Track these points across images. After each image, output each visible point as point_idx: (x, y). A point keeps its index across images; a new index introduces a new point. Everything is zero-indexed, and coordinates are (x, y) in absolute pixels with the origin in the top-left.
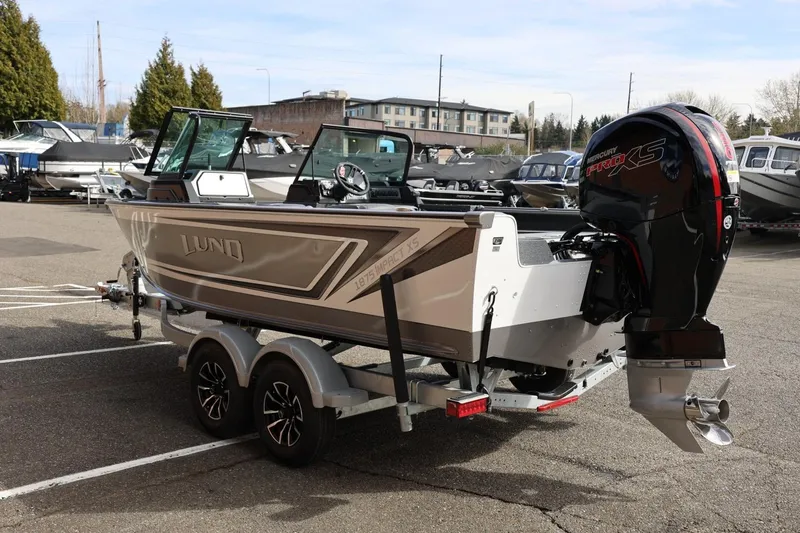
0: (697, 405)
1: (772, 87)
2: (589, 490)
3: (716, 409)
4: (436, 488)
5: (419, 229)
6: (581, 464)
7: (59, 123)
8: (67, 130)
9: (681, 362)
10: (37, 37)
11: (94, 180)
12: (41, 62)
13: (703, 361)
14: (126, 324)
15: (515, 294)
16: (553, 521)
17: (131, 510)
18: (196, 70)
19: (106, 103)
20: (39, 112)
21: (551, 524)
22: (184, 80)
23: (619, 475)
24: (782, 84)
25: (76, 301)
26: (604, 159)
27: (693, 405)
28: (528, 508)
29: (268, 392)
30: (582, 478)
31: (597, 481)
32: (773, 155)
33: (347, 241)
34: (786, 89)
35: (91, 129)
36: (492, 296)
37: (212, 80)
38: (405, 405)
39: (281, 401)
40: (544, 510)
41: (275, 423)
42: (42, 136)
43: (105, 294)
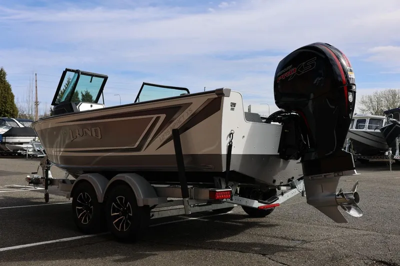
0: (343, 196)
1: (365, 99)
2: (288, 247)
3: (352, 197)
4: (205, 248)
5: (192, 103)
6: (282, 238)
7: (14, 119)
8: (17, 122)
9: (332, 175)
10: (4, 78)
11: (31, 146)
12: (6, 90)
13: (343, 172)
14: (42, 197)
15: (244, 137)
16: (270, 259)
17: (35, 260)
18: (84, 93)
19: (39, 115)
20: (4, 114)
21: (268, 260)
22: (79, 98)
23: (304, 241)
24: (369, 97)
25: (16, 190)
26: (286, 72)
27: (340, 197)
28: (255, 255)
29: (113, 203)
30: (284, 243)
31: (292, 244)
32: (368, 122)
33: (155, 116)
34: (371, 99)
35: (30, 122)
36: (231, 135)
37: (92, 98)
38: (187, 199)
39: (121, 207)
40: (264, 255)
41: (117, 220)
42: (5, 125)
43: (30, 181)
